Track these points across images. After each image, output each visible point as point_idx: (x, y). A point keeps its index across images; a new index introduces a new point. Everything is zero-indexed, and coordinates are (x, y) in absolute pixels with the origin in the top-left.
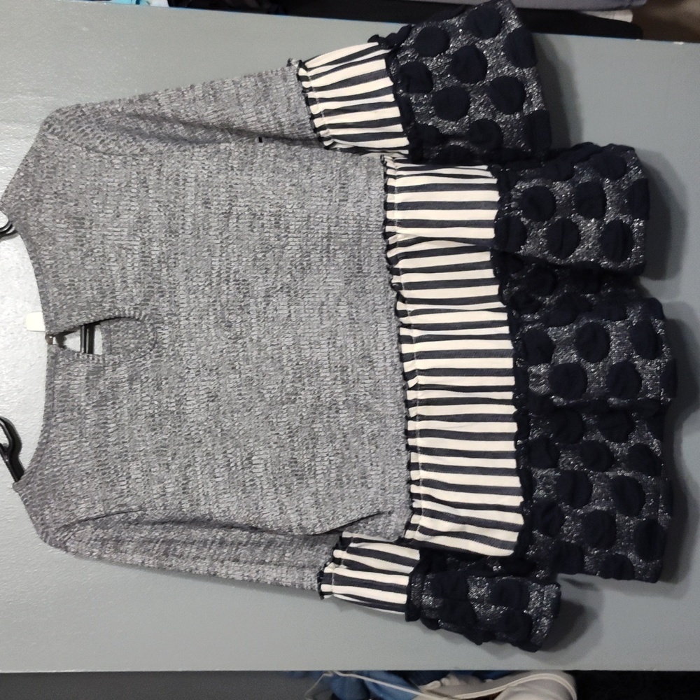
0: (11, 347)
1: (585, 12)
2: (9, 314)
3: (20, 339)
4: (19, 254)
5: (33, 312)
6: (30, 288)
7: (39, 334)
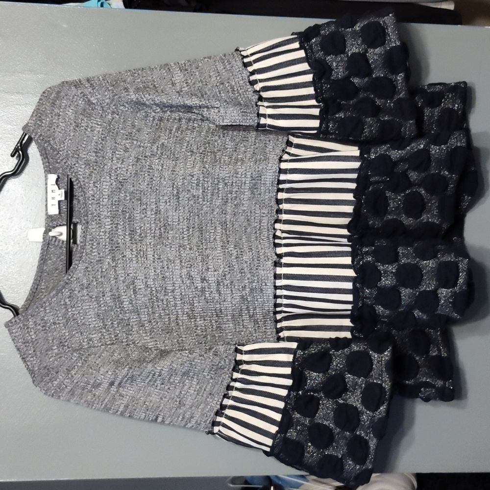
0: (18, 253)
1: (420, 4)
2: (16, 230)
3: (24, 247)
4: (23, 187)
5: (33, 228)
6: (30, 211)
7: (38, 244)
